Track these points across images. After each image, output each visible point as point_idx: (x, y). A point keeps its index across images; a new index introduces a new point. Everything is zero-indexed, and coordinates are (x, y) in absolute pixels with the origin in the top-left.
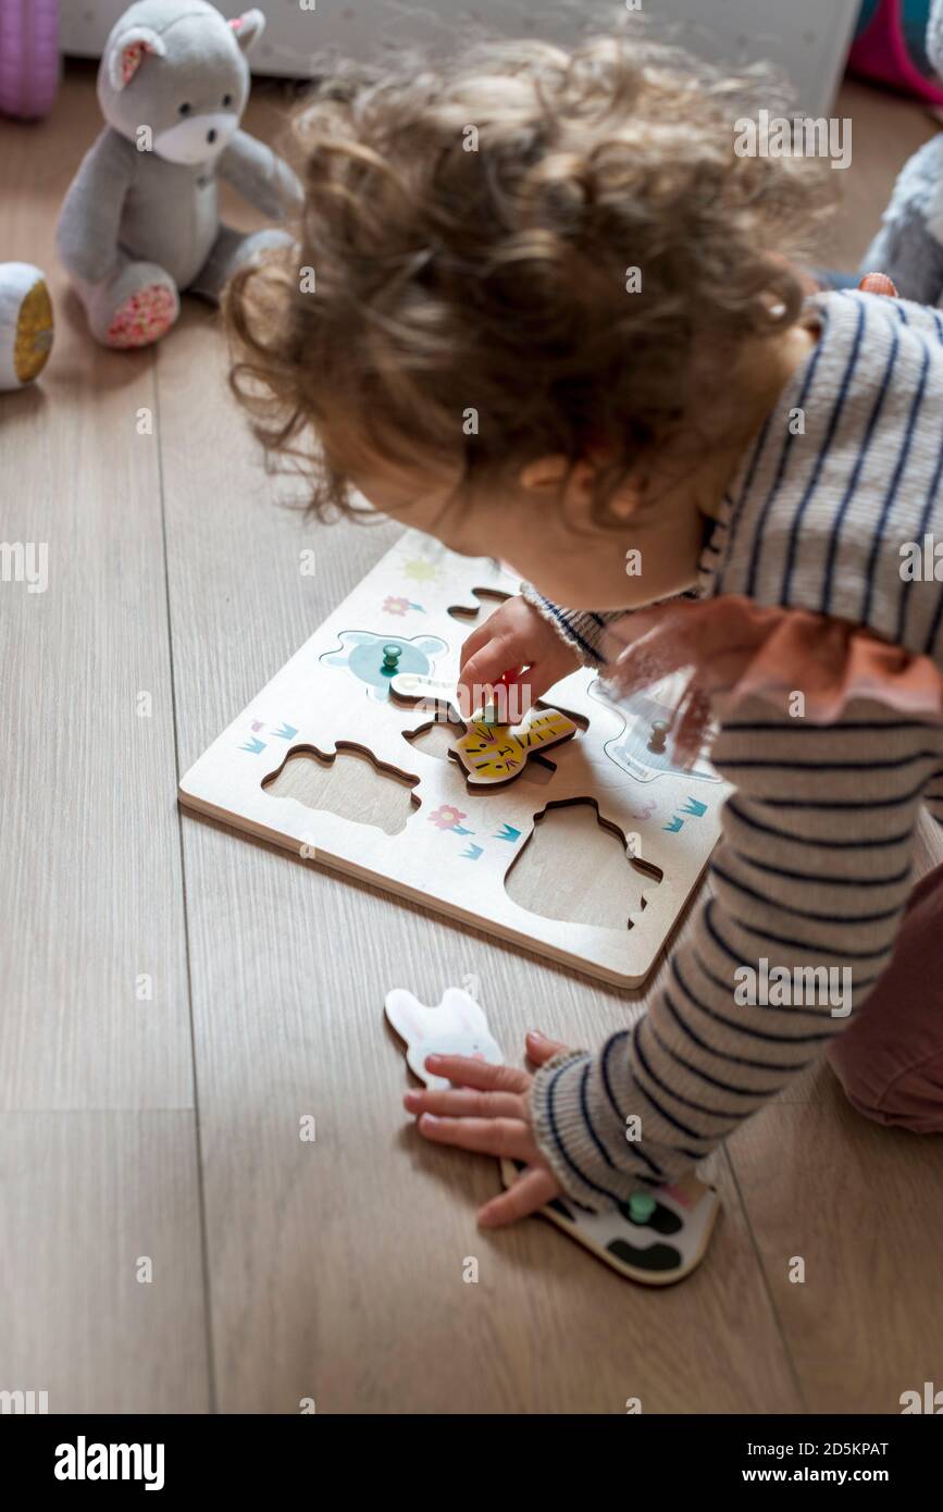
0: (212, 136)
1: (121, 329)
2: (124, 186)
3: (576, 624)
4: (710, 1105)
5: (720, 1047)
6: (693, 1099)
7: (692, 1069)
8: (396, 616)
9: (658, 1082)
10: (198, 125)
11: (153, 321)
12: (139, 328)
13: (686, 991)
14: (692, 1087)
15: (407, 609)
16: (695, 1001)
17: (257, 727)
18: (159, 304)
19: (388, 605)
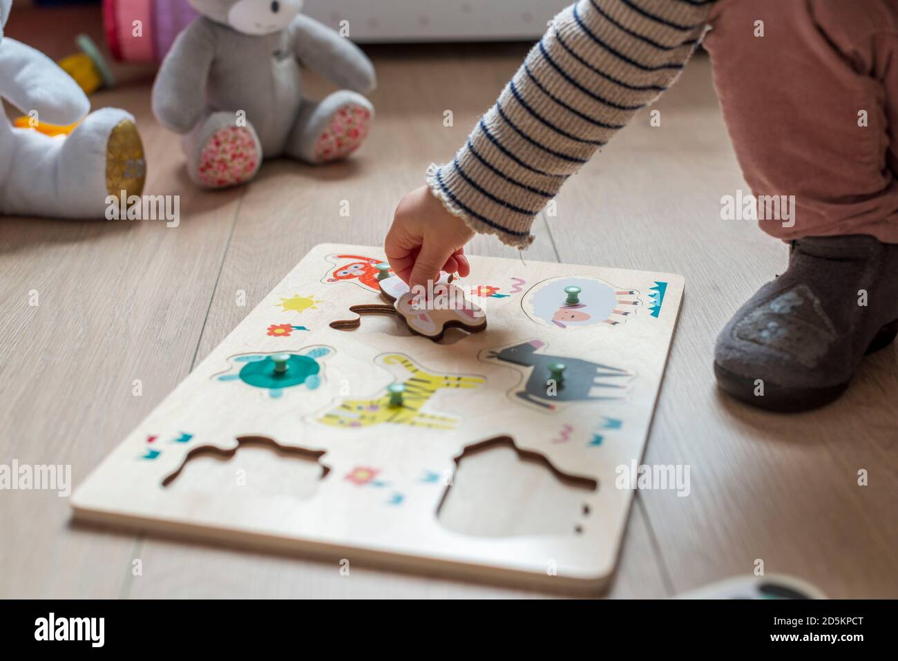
0: (275, 7)
12: (222, 162)
15: (291, 331)
17: (152, 438)
18: (238, 142)
19: (272, 331)
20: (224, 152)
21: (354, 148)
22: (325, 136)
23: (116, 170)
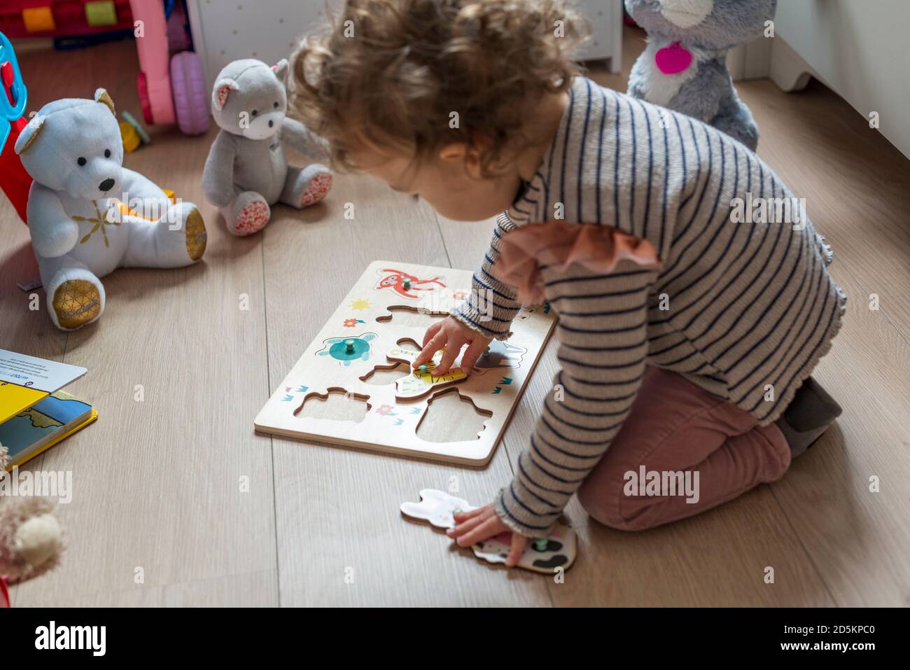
0: (271, 124)
1: (241, 226)
2: (233, 156)
3: (475, 319)
4: (570, 466)
5: (571, 437)
6: (562, 464)
7: (560, 450)
8: (351, 327)
9: (545, 459)
10: (263, 119)
11: (256, 219)
12: (250, 223)
13: (552, 413)
14: (561, 459)
15: (356, 323)
16: (556, 418)
17: (288, 390)
18: (258, 210)
19: (346, 324)
20: (250, 217)
21: (324, 196)
22: (306, 194)
23: (192, 240)
